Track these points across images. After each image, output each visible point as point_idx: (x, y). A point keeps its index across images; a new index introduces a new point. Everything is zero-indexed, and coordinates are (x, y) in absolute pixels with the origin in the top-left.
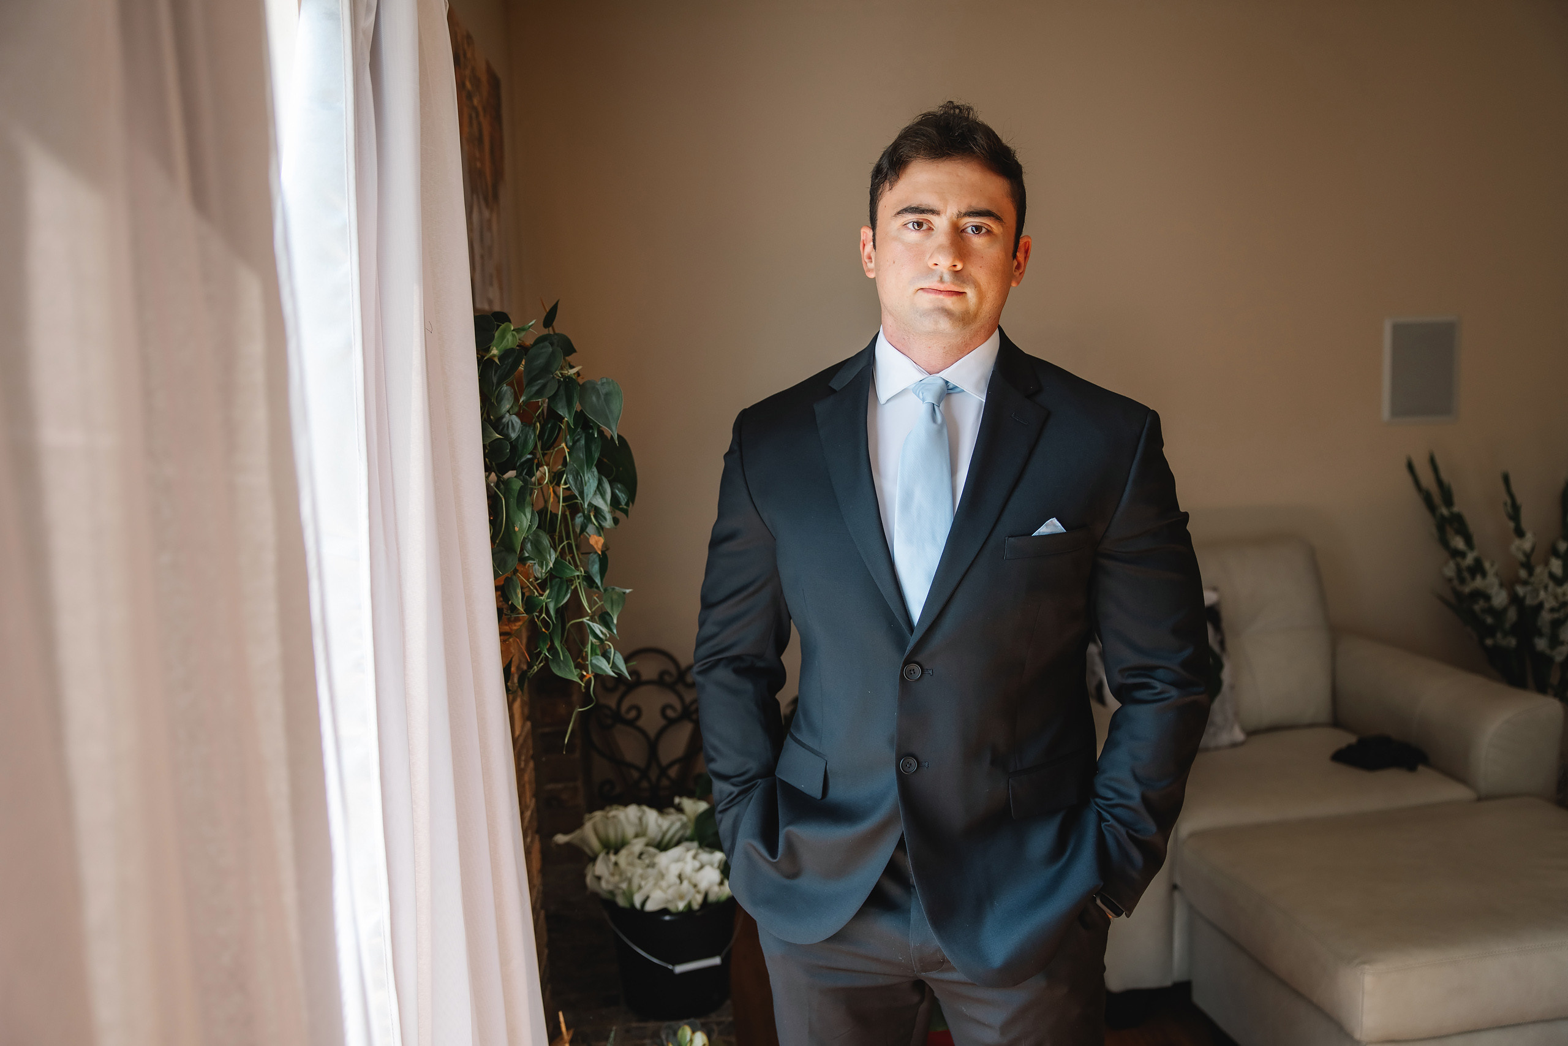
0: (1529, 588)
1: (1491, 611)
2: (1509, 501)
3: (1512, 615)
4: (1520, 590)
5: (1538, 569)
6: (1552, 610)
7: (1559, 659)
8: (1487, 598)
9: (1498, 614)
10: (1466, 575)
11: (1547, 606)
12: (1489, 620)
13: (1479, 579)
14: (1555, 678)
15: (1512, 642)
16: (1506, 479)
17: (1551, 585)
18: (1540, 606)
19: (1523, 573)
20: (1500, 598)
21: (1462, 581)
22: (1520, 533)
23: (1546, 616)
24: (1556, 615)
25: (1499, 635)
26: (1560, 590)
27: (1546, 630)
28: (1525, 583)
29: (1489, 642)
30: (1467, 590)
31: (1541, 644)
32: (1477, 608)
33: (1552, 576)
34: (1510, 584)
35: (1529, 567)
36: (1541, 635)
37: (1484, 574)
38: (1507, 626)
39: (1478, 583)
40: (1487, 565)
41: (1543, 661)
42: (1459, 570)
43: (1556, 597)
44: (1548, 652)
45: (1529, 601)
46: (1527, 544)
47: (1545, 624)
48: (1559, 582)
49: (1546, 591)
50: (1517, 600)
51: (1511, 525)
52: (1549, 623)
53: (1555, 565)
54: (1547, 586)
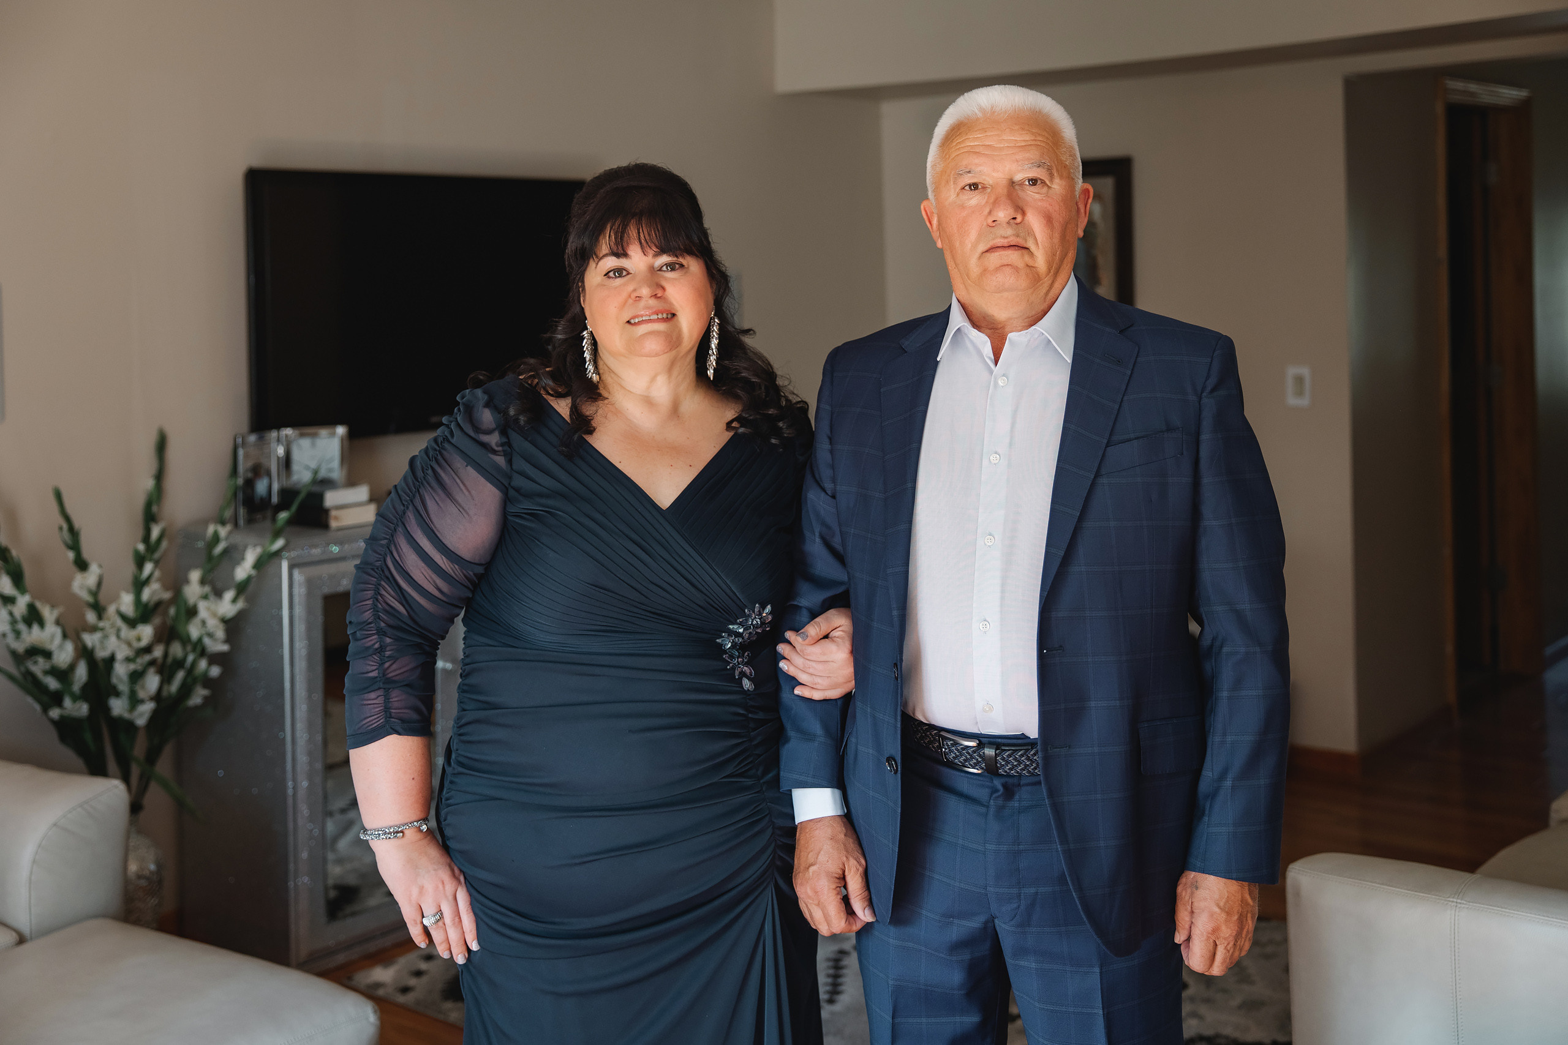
0: (97, 636)
1: (55, 672)
2: (64, 525)
3: (81, 672)
4: (90, 639)
5: (111, 610)
6: (128, 660)
7: (141, 722)
8: (48, 655)
9: (63, 675)
10: (22, 627)
11: (120, 656)
12: (52, 684)
14: (139, 749)
15: (83, 709)
16: (58, 496)
17: (123, 627)
18: (112, 659)
19: (91, 617)
20: (64, 655)
21: (17, 634)
22: (82, 565)
23: (121, 670)
24: (132, 667)
25: (68, 702)
26: (134, 634)
27: (124, 687)
28: (94, 629)
29: (55, 713)
30: (21, 647)
31: (118, 706)
32: (38, 667)
33: (124, 618)
34: (72, 631)
35: (99, 609)
36: (117, 694)
37: (42, 624)
38: (76, 688)
39: (35, 636)
40: (46, 611)
41: (124, 727)
42: (13, 622)
43: (129, 644)
44: (126, 715)
45: (101, 654)
46: (90, 578)
47: (120, 680)
48: (132, 623)
49: (118, 637)
50: (85, 653)
51: (71, 555)
52: (125, 678)
53: (126, 602)
54: (119, 630)
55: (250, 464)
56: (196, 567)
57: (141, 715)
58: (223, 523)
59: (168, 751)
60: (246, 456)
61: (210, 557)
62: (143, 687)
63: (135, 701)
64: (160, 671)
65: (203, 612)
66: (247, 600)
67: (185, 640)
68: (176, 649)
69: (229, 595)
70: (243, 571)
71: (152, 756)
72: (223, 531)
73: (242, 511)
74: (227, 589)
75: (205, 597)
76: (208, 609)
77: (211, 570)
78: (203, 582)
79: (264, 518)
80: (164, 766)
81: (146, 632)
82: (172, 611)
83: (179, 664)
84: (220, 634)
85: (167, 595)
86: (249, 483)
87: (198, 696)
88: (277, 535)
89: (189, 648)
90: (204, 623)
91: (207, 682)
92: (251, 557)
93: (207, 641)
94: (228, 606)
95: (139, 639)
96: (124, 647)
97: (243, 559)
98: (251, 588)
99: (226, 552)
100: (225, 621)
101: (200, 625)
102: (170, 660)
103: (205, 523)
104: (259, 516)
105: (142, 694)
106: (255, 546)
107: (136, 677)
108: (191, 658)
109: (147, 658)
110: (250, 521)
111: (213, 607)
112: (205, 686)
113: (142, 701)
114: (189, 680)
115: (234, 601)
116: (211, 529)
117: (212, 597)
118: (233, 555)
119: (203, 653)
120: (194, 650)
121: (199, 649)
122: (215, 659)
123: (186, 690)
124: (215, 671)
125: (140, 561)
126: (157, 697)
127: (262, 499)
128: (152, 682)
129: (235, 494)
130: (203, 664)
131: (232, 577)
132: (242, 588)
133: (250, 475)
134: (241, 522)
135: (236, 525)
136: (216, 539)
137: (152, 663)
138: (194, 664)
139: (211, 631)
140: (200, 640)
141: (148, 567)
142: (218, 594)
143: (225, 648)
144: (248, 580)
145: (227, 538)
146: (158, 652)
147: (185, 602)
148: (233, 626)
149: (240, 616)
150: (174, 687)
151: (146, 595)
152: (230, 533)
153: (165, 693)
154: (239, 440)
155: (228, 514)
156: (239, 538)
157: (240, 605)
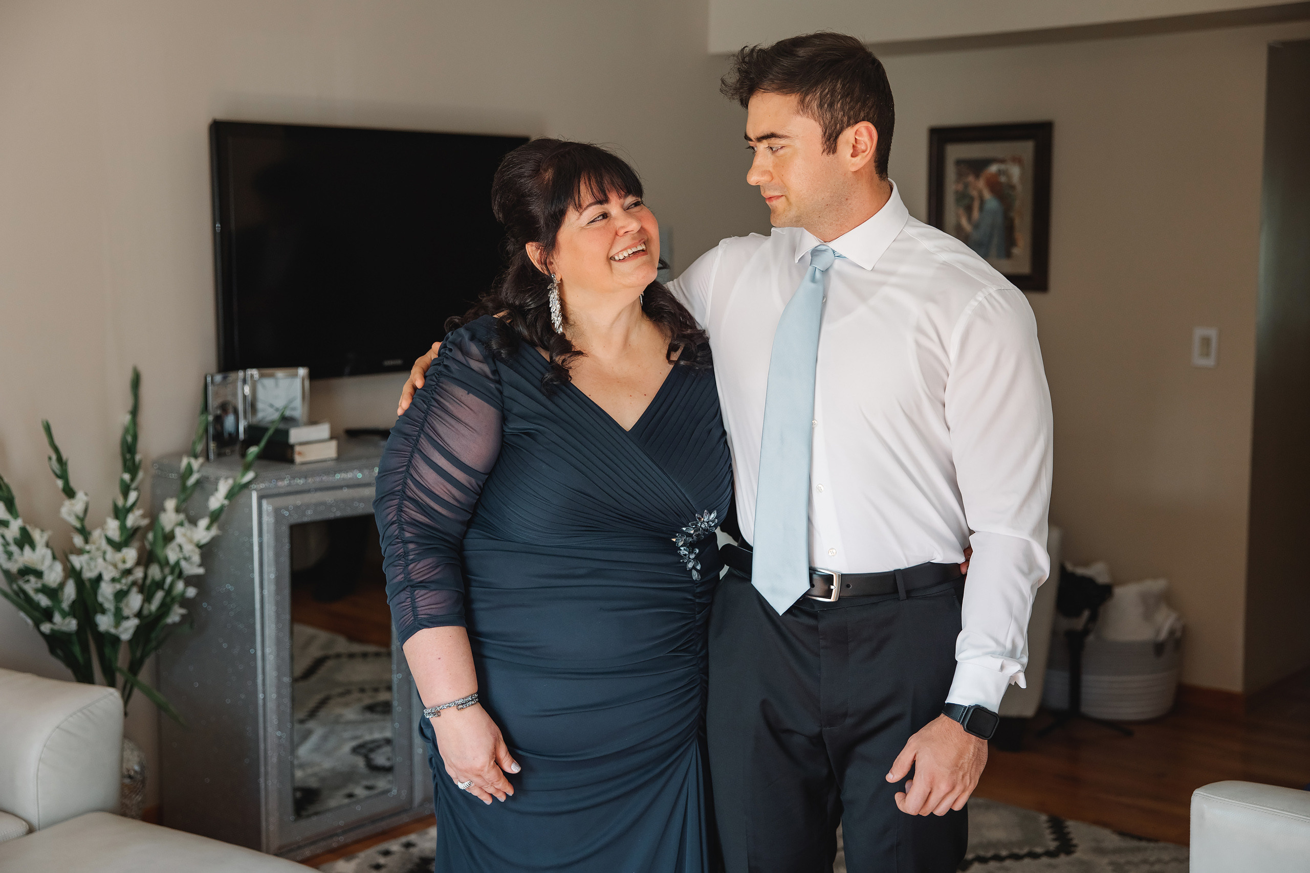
0: (84, 558)
1: (45, 590)
2: (54, 457)
3: (70, 591)
4: (77, 561)
5: (96, 534)
6: (113, 580)
7: (126, 636)
8: (39, 574)
9: (53, 593)
10: (14, 548)
11: (107, 577)
12: (44, 601)
13: (27, 549)
14: (122, 659)
15: (72, 624)
16: (48, 429)
17: (109, 550)
18: (99, 578)
19: (78, 540)
20: (54, 574)
21: (10, 555)
22: (70, 493)
23: (106, 591)
24: (118, 586)
25: (57, 618)
26: (119, 556)
27: (109, 605)
28: (80, 552)
29: (46, 628)
30: (13, 567)
31: (104, 622)
32: (30, 586)
33: (110, 541)
34: (63, 553)
35: (85, 533)
36: (103, 611)
37: (33, 546)
38: (65, 605)
39: (28, 557)
40: (36, 535)
41: (110, 641)
42: (6, 544)
43: (115, 566)
44: (113, 631)
45: (88, 574)
46: (78, 504)
47: (107, 599)
48: (117, 546)
49: (105, 559)
50: (73, 573)
51: (60, 483)
52: (111, 597)
53: (113, 527)
54: (104, 553)
55: (219, 401)
56: (172, 497)
57: (126, 630)
58: (196, 456)
59: (148, 663)
60: (216, 394)
61: (184, 487)
62: (127, 605)
63: (119, 617)
64: (141, 591)
65: (180, 538)
66: (220, 528)
67: (164, 563)
68: (155, 572)
69: (203, 523)
70: (216, 501)
71: (135, 667)
72: (196, 464)
73: (212, 445)
74: (202, 517)
75: (181, 524)
76: (184, 535)
77: (185, 500)
78: (178, 510)
79: (233, 452)
80: (144, 676)
81: (130, 555)
82: (150, 536)
83: (159, 585)
84: (196, 558)
85: (145, 522)
86: (219, 420)
87: (176, 615)
88: (247, 468)
89: (167, 570)
90: (180, 547)
91: (184, 602)
92: (223, 488)
93: (183, 564)
94: (202, 533)
95: (124, 562)
96: (111, 568)
97: (216, 490)
98: (223, 517)
99: (198, 483)
100: (200, 547)
101: (178, 549)
102: (148, 581)
103: (179, 455)
104: (228, 451)
105: (126, 612)
106: (227, 478)
107: (120, 596)
108: (169, 579)
109: (131, 578)
110: (220, 455)
111: (189, 533)
112: (182, 605)
113: (127, 618)
114: (168, 599)
115: (208, 528)
116: (185, 461)
117: (186, 524)
118: (205, 486)
119: (180, 575)
120: (172, 573)
121: (177, 571)
122: (191, 581)
123: (165, 608)
124: (191, 592)
125: (125, 490)
126: (139, 615)
127: (230, 434)
128: (135, 601)
129: (206, 430)
130: (180, 585)
131: (207, 507)
132: (215, 517)
133: (219, 412)
134: (212, 456)
135: (207, 458)
136: (189, 471)
137: (134, 583)
138: (172, 585)
139: (187, 555)
140: (177, 563)
141: (133, 496)
142: (193, 522)
143: (201, 571)
144: (221, 509)
145: (198, 471)
146: (139, 573)
147: (163, 529)
148: (207, 551)
149: (214, 541)
150: (154, 606)
151: (131, 521)
152: (202, 465)
153: (145, 612)
154: (209, 379)
155: (199, 448)
156: (211, 471)
157: (214, 531)
